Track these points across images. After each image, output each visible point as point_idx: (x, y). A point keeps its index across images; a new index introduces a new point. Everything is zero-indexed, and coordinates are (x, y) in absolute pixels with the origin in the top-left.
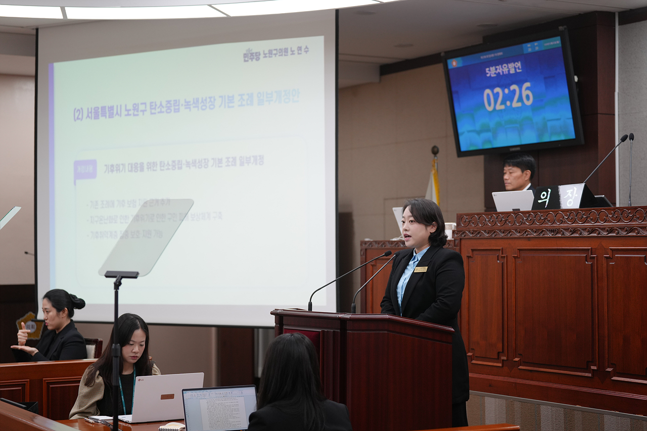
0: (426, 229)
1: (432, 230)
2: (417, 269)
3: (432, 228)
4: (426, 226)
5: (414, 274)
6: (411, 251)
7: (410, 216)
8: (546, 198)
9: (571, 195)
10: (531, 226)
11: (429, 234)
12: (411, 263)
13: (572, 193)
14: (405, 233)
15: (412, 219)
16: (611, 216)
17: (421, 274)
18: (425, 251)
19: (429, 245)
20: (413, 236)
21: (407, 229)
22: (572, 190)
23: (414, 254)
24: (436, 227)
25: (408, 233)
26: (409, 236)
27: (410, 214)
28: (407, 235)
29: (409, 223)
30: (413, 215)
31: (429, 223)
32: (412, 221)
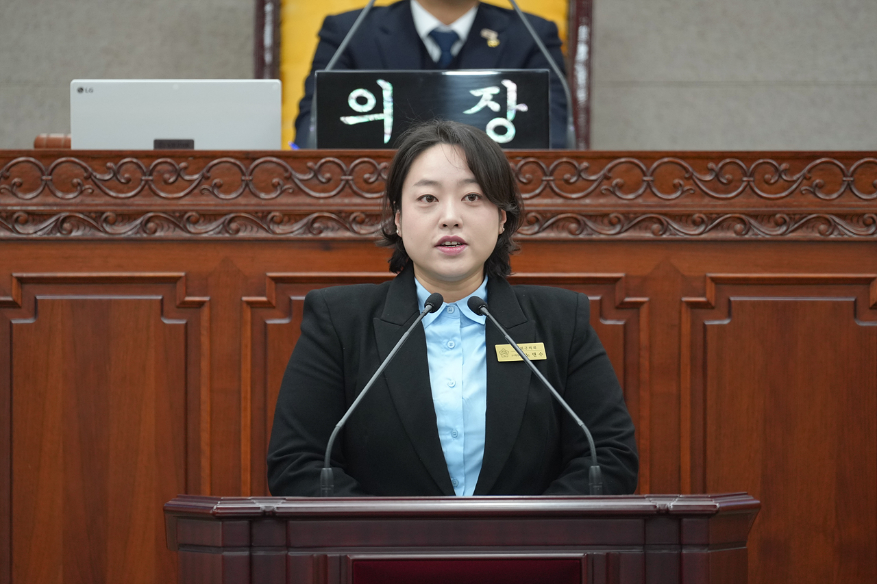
7: (467, 181)
8: (379, 108)
9: (495, 107)
10: (331, 201)
13: (501, 98)
14: (449, 233)
15: (474, 189)
16: (708, 178)
20: (473, 245)
21: (460, 221)
22: (496, 90)
25: (460, 234)
26: (462, 243)
29: (461, 205)
32: (472, 197)
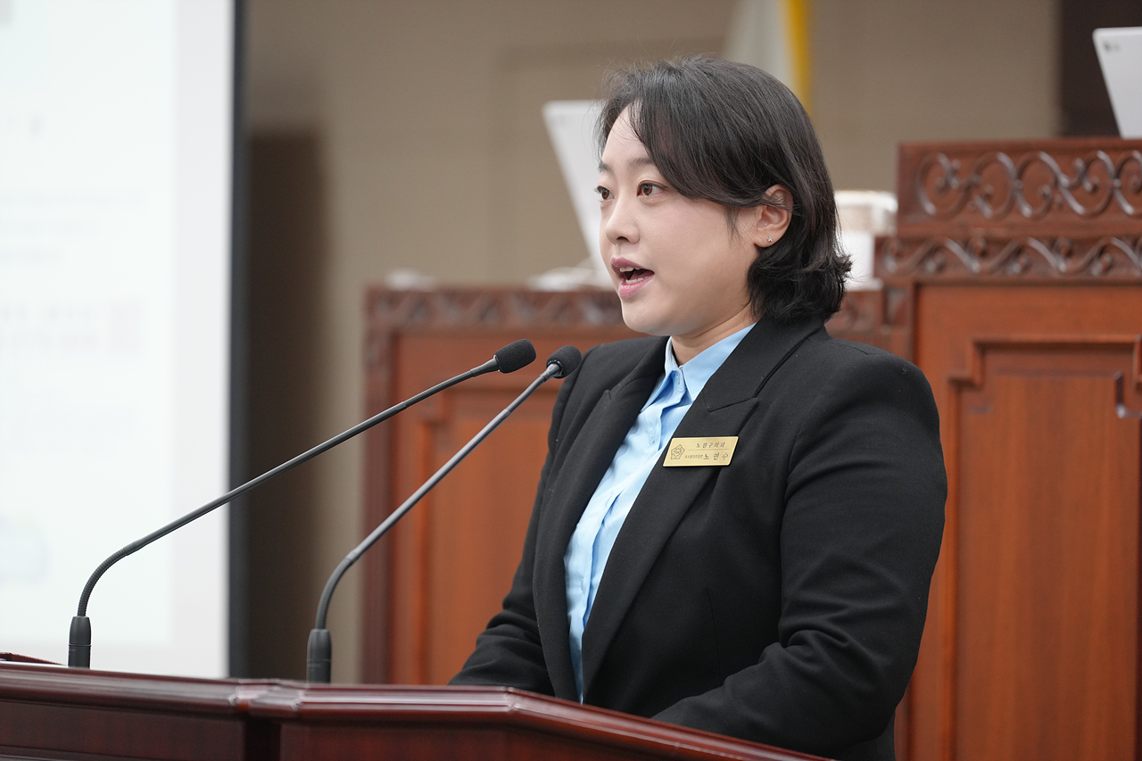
0: (733, 228)
1: (765, 229)
2: (680, 450)
3: (765, 218)
4: (731, 210)
5: (662, 477)
6: (652, 349)
7: (640, 161)
11: (750, 256)
12: (651, 412)
14: (617, 253)
15: (650, 174)
17: (701, 478)
18: (724, 346)
19: (753, 313)
20: (662, 271)
21: (628, 231)
23: (670, 366)
24: (786, 216)
25: (635, 256)
27: (637, 150)
28: (626, 264)
29: (635, 202)
30: (656, 156)
31: (743, 194)
32: (645, 188)
